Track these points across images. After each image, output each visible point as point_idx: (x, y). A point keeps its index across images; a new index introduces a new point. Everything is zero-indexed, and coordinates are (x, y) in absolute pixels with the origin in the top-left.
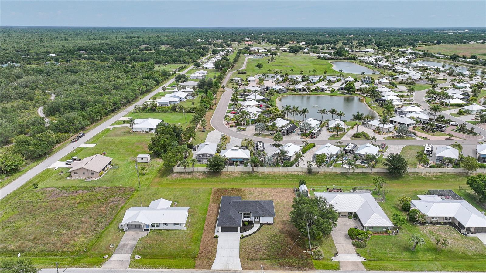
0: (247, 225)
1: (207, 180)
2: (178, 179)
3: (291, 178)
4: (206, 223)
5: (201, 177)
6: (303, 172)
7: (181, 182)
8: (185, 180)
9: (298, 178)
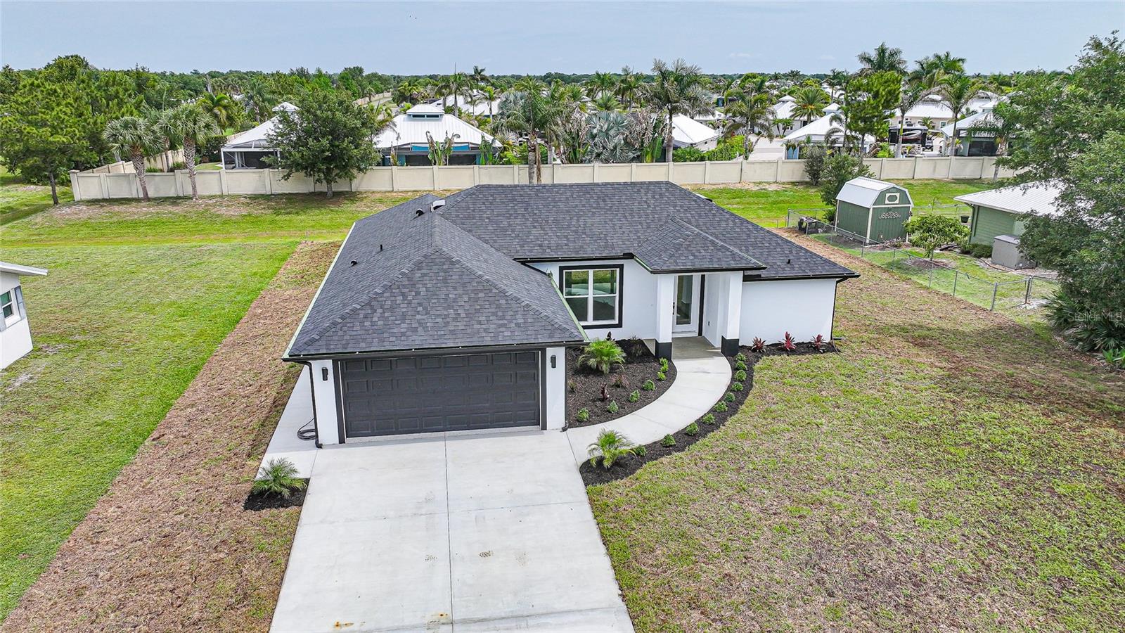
0: (614, 368)
1: (272, 222)
2: (85, 224)
3: (738, 203)
4: (198, 389)
5: (236, 211)
6: (784, 183)
7: (103, 235)
8: (135, 224)
9: (770, 200)
